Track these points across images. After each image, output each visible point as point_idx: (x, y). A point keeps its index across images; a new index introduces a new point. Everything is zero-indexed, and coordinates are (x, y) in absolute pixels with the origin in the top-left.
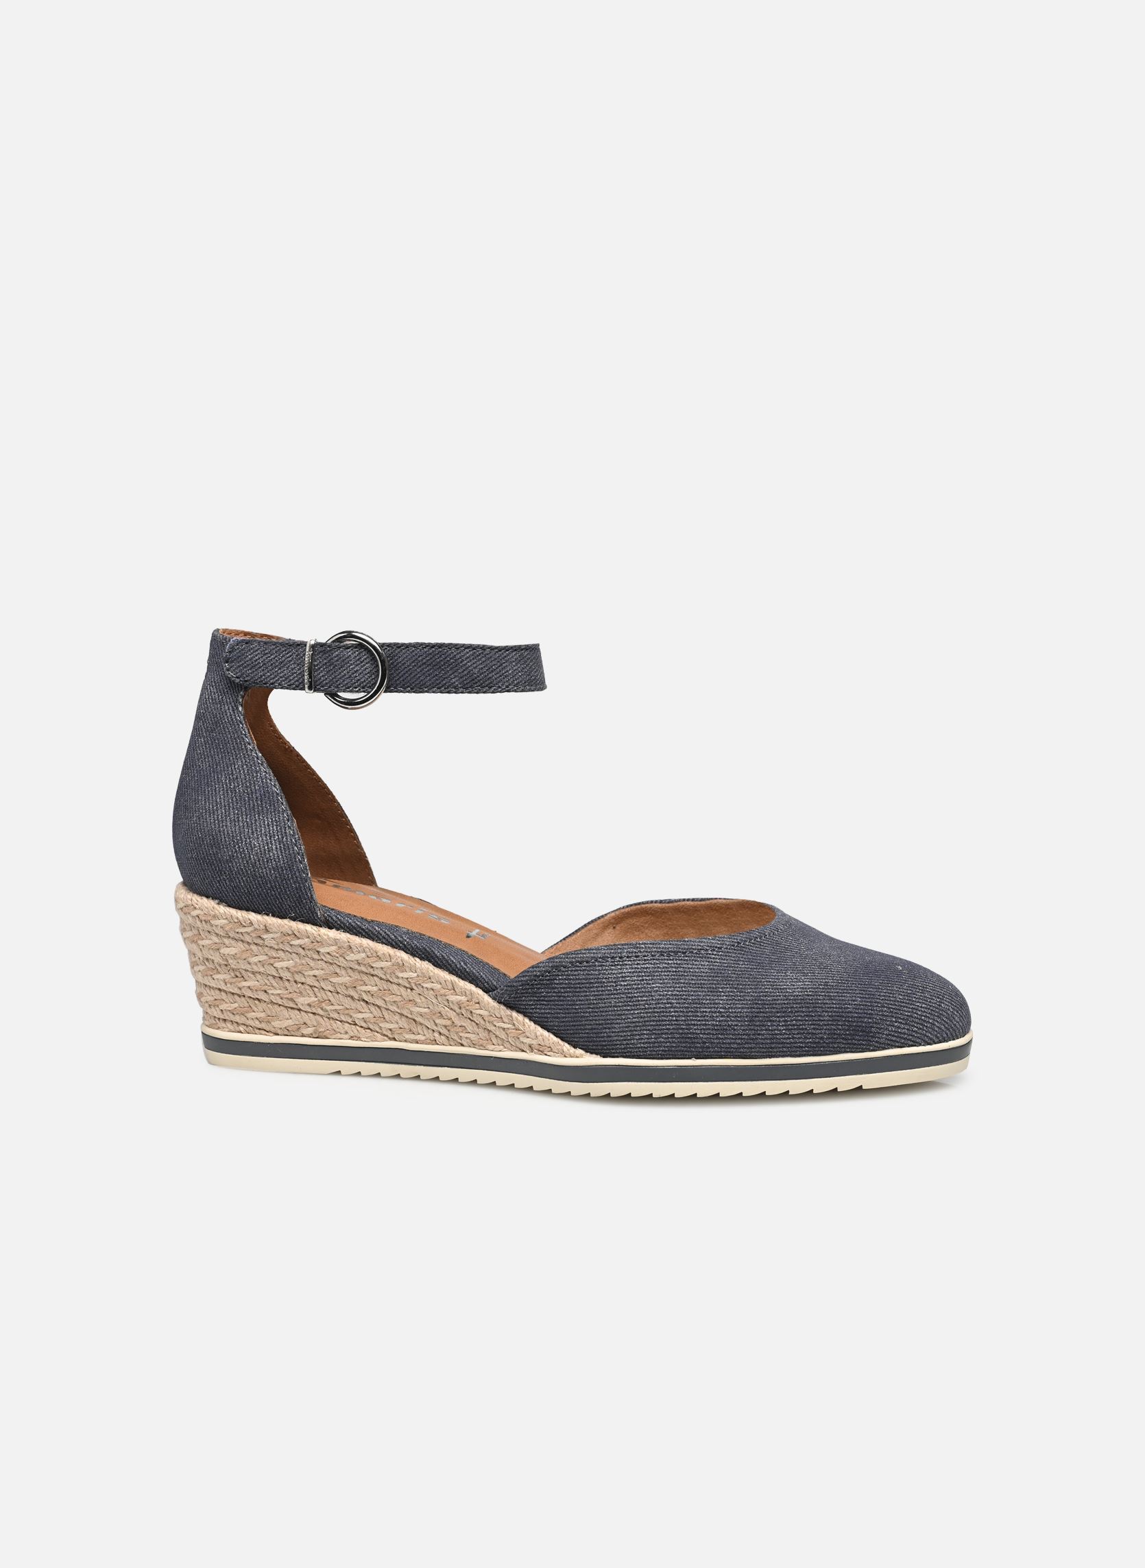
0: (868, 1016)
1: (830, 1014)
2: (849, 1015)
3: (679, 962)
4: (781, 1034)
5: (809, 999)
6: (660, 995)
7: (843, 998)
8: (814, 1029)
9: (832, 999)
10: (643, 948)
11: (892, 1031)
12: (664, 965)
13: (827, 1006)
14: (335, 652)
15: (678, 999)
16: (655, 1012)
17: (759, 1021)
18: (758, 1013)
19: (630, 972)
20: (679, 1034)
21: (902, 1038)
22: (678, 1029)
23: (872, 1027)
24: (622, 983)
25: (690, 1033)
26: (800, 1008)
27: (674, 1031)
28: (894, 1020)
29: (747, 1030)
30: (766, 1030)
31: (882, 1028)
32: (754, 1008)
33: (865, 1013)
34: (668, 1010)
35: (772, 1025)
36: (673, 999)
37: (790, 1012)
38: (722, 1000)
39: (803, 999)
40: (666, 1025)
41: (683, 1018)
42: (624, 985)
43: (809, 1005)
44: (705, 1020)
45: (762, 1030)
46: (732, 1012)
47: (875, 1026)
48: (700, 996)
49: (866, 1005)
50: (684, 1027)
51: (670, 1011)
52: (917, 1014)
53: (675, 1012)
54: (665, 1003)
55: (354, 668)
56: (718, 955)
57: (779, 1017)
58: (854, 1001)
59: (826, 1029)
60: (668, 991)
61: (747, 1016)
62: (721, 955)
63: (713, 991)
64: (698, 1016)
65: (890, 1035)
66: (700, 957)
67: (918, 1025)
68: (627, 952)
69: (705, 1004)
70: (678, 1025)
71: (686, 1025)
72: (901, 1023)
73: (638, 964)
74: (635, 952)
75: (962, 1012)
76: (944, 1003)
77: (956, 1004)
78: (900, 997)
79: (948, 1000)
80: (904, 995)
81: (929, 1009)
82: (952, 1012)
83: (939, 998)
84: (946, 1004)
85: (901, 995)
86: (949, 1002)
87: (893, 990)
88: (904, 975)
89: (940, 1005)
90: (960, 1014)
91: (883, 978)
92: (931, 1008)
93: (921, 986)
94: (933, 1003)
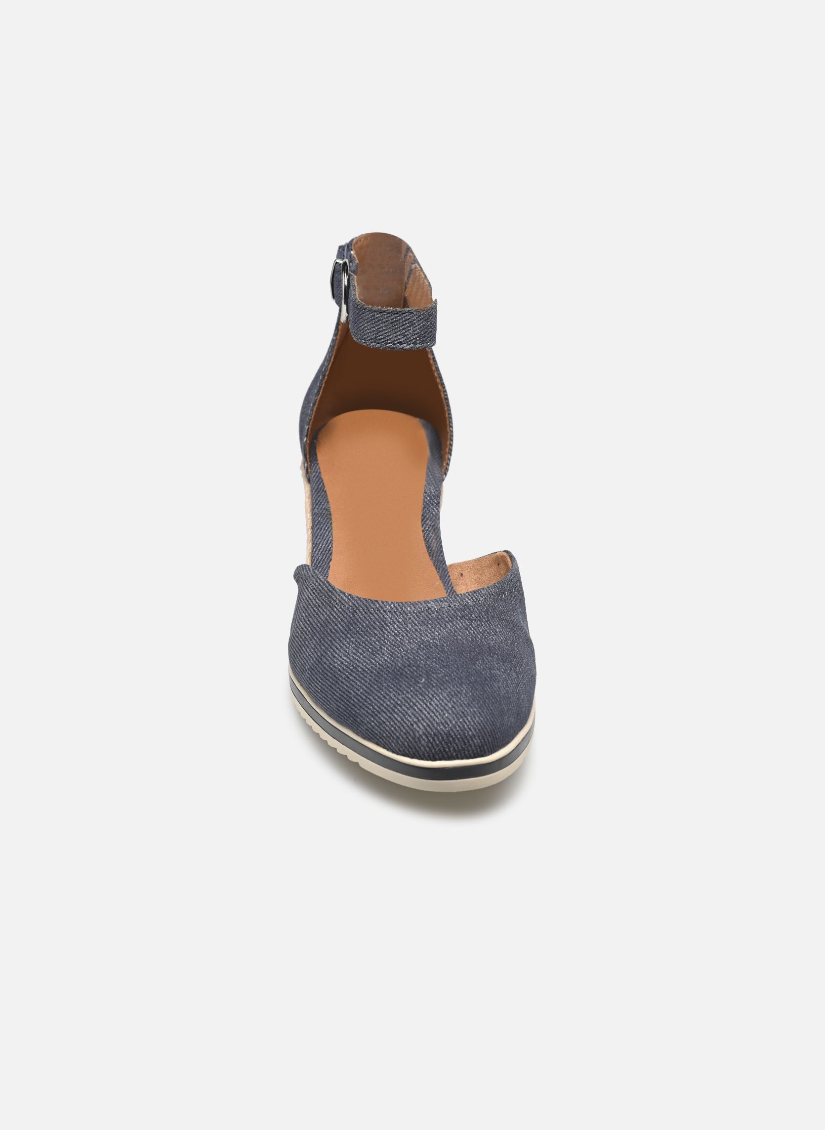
0: (358, 707)
1: (340, 692)
2: (350, 700)
7: (355, 685)
11: (369, 728)
13: (342, 684)
28: (372, 719)
31: (363, 722)
33: (358, 704)
37: (325, 678)
52: (390, 723)
58: (359, 690)
59: (335, 703)
63: (314, 637)
67: (388, 733)
68: (313, 581)
72: (377, 725)
75: (434, 740)
76: (417, 725)
77: (432, 731)
78: (388, 703)
79: (425, 724)
80: (392, 704)
81: (401, 723)
82: (421, 735)
83: (417, 718)
84: (419, 727)
85: (390, 702)
86: (424, 726)
87: (388, 695)
88: (414, 688)
89: (412, 725)
90: (429, 740)
91: (396, 682)
92: (404, 724)
93: (413, 703)
94: (408, 720)
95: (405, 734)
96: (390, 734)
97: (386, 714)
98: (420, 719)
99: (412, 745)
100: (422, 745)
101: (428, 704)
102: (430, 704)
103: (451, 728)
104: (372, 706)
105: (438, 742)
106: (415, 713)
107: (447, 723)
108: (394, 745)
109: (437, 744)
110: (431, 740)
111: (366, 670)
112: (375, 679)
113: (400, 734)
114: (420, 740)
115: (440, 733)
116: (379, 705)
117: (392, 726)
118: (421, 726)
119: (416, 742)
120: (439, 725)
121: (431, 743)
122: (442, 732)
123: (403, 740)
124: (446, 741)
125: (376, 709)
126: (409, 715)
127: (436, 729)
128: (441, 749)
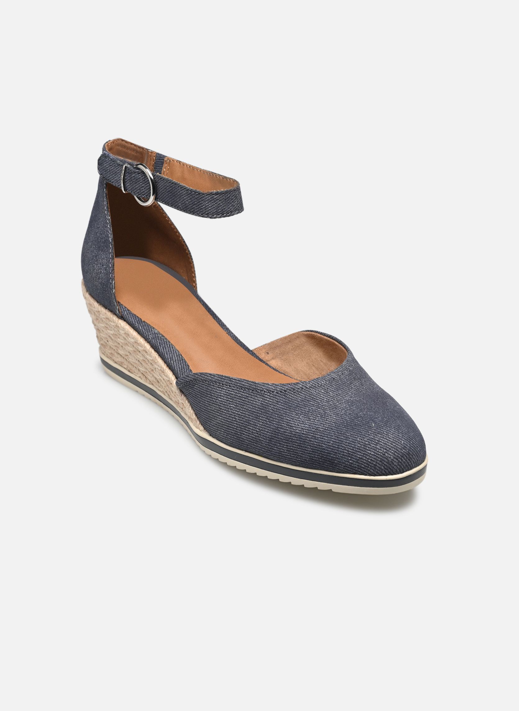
0: (334, 453)
1: (312, 448)
2: (323, 451)
3: (248, 395)
4: (284, 452)
5: (303, 436)
6: (232, 412)
7: (323, 440)
8: (302, 454)
9: (316, 439)
10: (233, 382)
11: (347, 464)
12: (240, 395)
13: (311, 442)
14: (133, 174)
15: (239, 417)
16: (227, 421)
17: (274, 442)
18: (274, 437)
19: (224, 394)
20: (236, 436)
21: (354, 470)
22: (236, 434)
23: (335, 460)
24: (219, 399)
25: (241, 438)
26: (296, 440)
27: (235, 435)
28: (350, 458)
29: (267, 445)
30: (277, 448)
31: (341, 462)
32: (273, 434)
33: (332, 451)
34: (233, 422)
35: (280, 446)
36: (237, 416)
37: (290, 441)
38: (259, 424)
39: (299, 436)
40: (231, 430)
41: (239, 429)
42: (220, 401)
43: (301, 440)
44: (249, 433)
45: (274, 447)
46: (262, 433)
47: (337, 459)
48: (250, 418)
49: (334, 447)
50: (239, 434)
51: (234, 423)
52: (366, 458)
53: (236, 424)
54: (233, 418)
55: (142, 185)
56: (270, 396)
57: (284, 442)
58: (328, 443)
59: (308, 456)
60: (236, 411)
61: (268, 437)
62: (271, 396)
63: (257, 417)
64: (246, 430)
65: (346, 467)
66: (259, 395)
67: (365, 464)
68: (226, 382)
69: (251, 424)
70: (236, 431)
71: (240, 433)
72: (354, 461)
73: (229, 391)
74: (230, 383)
75: (402, 460)
76: (388, 453)
77: (399, 454)
78: (359, 445)
79: (393, 451)
80: (362, 445)
81: (375, 456)
82: (393, 459)
83: (386, 449)
84: (389, 454)
85: (360, 444)
86: (393, 453)
87: (356, 440)
88: (371, 431)
89: (384, 454)
90: (399, 461)
91: (355, 431)
92: (377, 455)
93: (377, 440)
94: (379, 452)
95: (380, 461)
96: (368, 464)
97: (360, 452)
98: (388, 449)
99: (387, 467)
100: (395, 465)
101: (388, 438)
102: (389, 438)
103: (409, 449)
104: (346, 450)
105: (404, 461)
106: (382, 446)
107: (406, 447)
108: (372, 471)
109: (404, 462)
110: (400, 461)
111: (327, 428)
112: (337, 432)
113: (377, 463)
114: (392, 463)
115: (404, 454)
116: (352, 448)
117: (368, 459)
118: (391, 454)
119: (390, 465)
120: (401, 449)
121: (401, 462)
122: (405, 454)
123: (379, 466)
124: (408, 458)
125: (350, 451)
126: (379, 449)
127: (401, 452)
128: (407, 464)
